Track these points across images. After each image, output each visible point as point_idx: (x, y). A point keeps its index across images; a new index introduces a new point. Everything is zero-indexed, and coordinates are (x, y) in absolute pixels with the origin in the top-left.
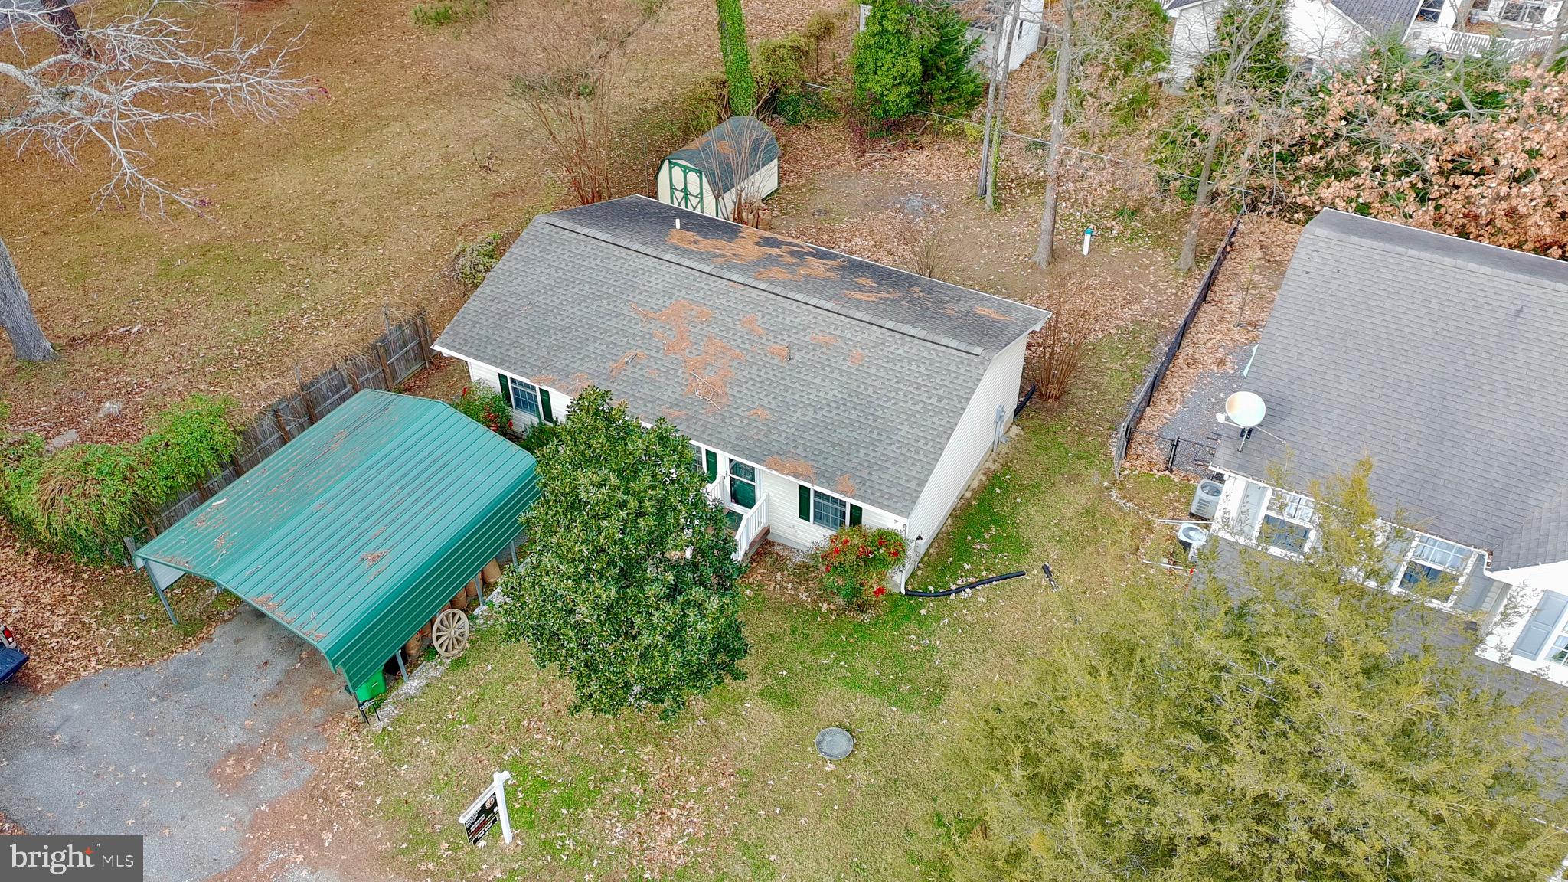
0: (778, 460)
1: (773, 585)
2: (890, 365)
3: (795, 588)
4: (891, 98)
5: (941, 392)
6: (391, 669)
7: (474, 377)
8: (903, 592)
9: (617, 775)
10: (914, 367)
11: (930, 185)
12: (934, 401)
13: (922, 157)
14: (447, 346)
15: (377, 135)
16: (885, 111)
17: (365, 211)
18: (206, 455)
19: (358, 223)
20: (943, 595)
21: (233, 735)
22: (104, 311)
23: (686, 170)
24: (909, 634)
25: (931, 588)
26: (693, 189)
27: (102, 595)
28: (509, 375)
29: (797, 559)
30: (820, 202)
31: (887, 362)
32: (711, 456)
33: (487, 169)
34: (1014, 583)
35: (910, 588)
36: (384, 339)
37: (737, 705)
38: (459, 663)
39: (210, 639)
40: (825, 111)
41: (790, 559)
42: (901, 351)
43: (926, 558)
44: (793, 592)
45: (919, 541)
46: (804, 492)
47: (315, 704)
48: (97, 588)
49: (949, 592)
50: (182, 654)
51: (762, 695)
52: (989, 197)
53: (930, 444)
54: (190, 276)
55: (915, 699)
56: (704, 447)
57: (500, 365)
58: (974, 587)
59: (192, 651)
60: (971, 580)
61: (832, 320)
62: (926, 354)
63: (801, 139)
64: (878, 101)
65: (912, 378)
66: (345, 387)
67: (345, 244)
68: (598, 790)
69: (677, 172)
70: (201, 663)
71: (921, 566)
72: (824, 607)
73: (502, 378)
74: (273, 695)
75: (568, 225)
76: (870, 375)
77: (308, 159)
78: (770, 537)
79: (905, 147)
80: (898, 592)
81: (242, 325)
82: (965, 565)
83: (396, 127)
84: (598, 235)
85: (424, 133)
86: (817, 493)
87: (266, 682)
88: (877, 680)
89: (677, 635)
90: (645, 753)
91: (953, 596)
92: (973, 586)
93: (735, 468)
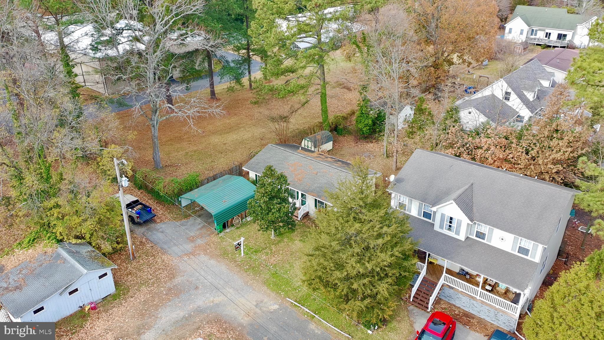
0: (311, 193)
1: (307, 223)
4: (364, 129)
6: (224, 227)
7: (250, 176)
9: (266, 249)
11: (372, 151)
13: (372, 145)
14: (245, 168)
15: (238, 131)
16: (363, 133)
17: (232, 146)
18: (194, 183)
19: (230, 148)
21: (192, 234)
22: (173, 161)
23: (308, 141)
26: (310, 146)
27: (169, 210)
28: (258, 174)
30: (342, 153)
31: (337, 176)
32: (298, 192)
33: (262, 139)
36: (232, 168)
37: (294, 241)
38: (238, 228)
39: (189, 219)
40: (350, 133)
41: (312, 219)
42: (341, 174)
46: (316, 200)
47: (209, 231)
48: (168, 208)
50: (183, 221)
51: (300, 240)
52: (385, 155)
54: (192, 156)
56: (296, 190)
57: (256, 172)
59: (186, 220)
61: (328, 168)
63: (341, 138)
64: (361, 130)
66: (222, 175)
67: (226, 152)
68: (262, 251)
69: (306, 141)
70: (187, 222)
73: (256, 175)
74: (201, 229)
75: (275, 146)
76: (333, 178)
77: (221, 134)
78: (309, 214)
79: (368, 142)
81: (202, 166)
83: (242, 129)
84: (281, 148)
85: (249, 131)
86: (319, 201)
87: (200, 227)
89: (279, 210)
90: (273, 246)
93: (302, 195)
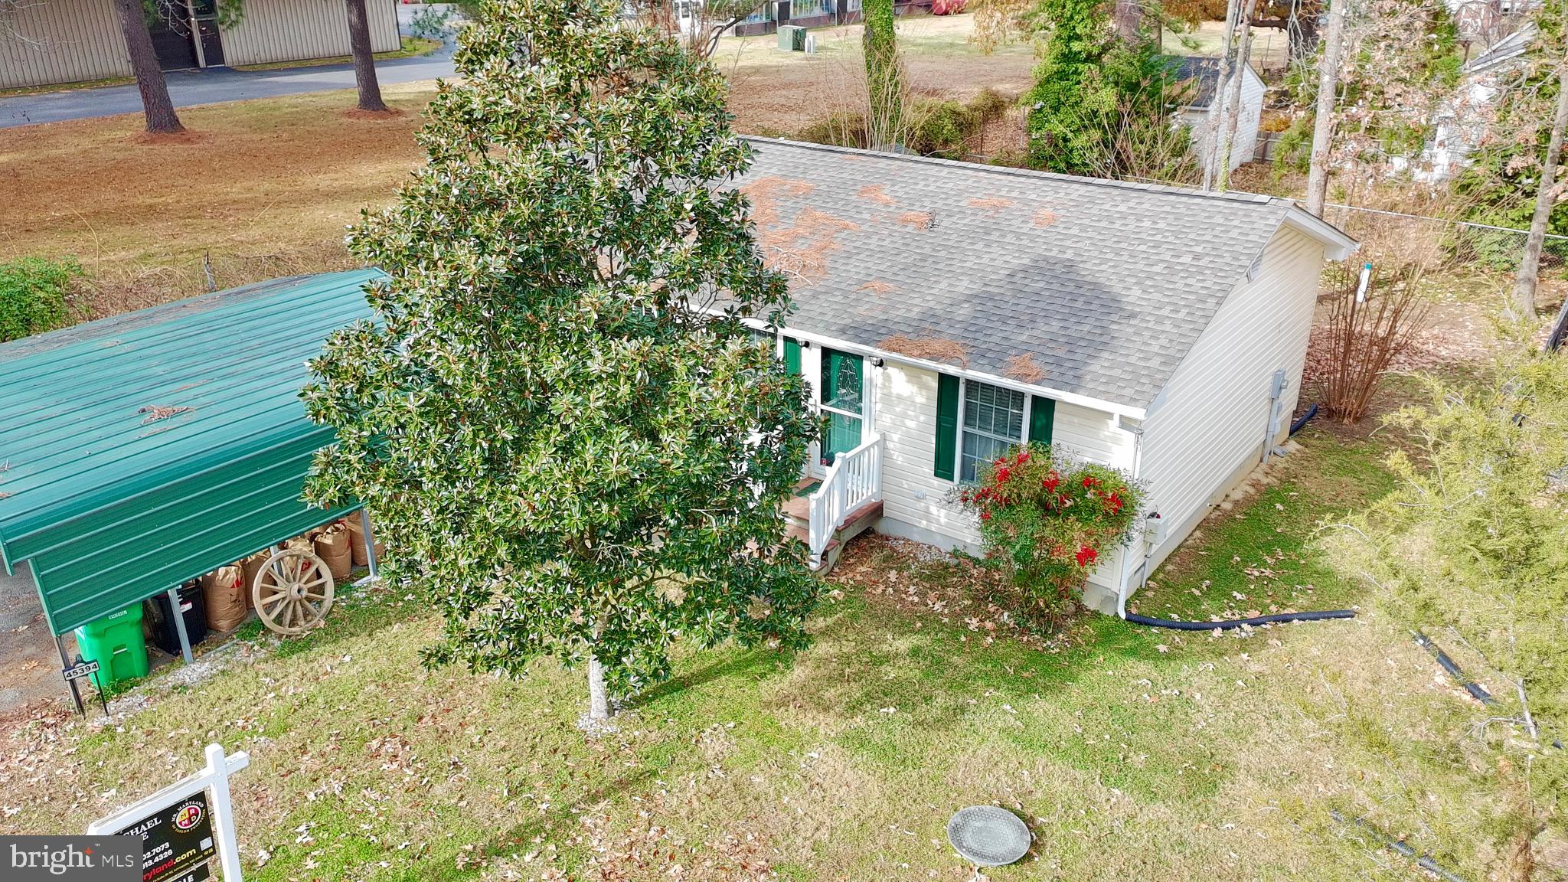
1: (882, 587)
2: (1104, 224)
3: (922, 594)
5: (1199, 249)
8: (1123, 615)
10: (1147, 224)
12: (1187, 259)
20: (1198, 628)
24: (1138, 677)
25: (1175, 616)
29: (926, 558)
31: (1099, 221)
34: (1335, 626)
35: (1134, 611)
37: (793, 752)
38: (294, 649)
41: (915, 558)
42: (1123, 208)
43: (1161, 576)
44: (916, 599)
45: (1155, 520)
46: (947, 384)
49: (1207, 627)
51: (845, 740)
53: (1185, 311)
55: (1158, 780)
58: (1258, 624)
60: (1254, 614)
61: (1005, 183)
62: (1167, 209)
65: (1144, 236)
71: (1152, 584)
72: (974, 624)
76: (1067, 237)
78: (882, 527)
80: (1112, 615)
82: (1235, 594)
86: (971, 385)
88: (1079, 740)
91: (1217, 632)
92: (1254, 623)
